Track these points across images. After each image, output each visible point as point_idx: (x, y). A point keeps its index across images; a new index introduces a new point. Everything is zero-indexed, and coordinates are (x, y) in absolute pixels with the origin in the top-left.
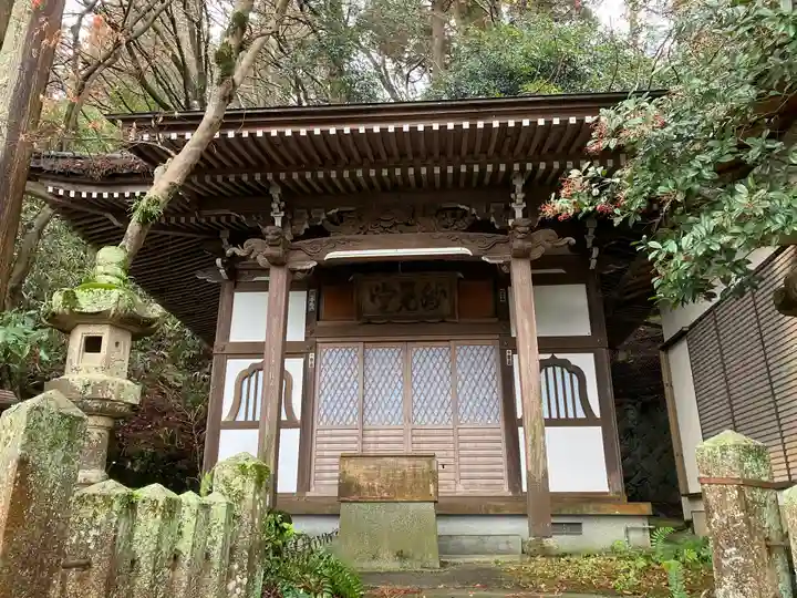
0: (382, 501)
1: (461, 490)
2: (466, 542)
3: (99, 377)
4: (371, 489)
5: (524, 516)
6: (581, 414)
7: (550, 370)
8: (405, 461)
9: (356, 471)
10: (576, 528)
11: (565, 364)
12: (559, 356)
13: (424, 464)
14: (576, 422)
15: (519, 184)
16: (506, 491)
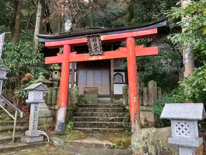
0: (90, 94)
1: (102, 94)
2: (102, 100)
3: (57, 77)
4: (88, 92)
5: (110, 97)
6: (122, 82)
7: (117, 75)
8: (93, 88)
9: (86, 90)
10: (119, 99)
11: (120, 74)
12: (119, 73)
13: (96, 89)
14: (121, 83)
15: (112, 46)
16: (109, 94)
